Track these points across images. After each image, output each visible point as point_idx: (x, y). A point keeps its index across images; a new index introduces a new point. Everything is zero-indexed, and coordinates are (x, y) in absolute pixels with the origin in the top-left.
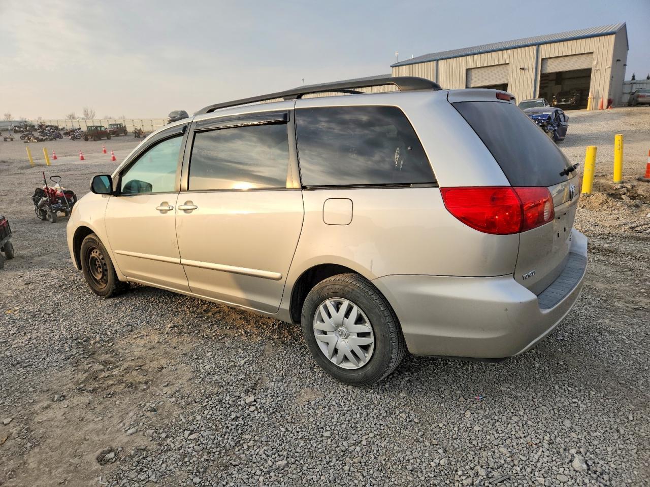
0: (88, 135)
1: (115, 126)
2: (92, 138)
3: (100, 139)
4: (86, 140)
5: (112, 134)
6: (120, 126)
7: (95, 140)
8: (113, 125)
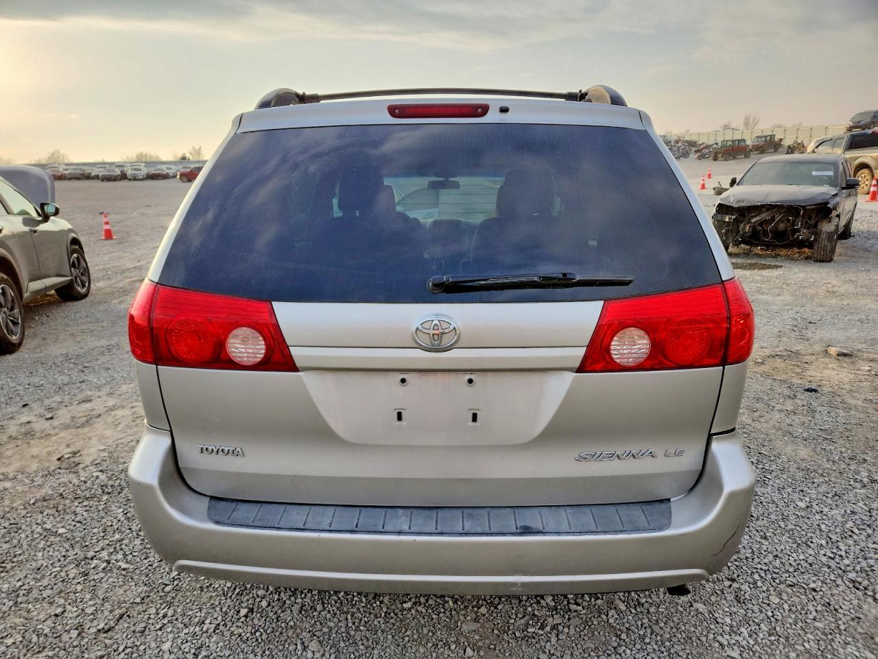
0: (719, 153)
1: (763, 139)
2: (723, 156)
3: (734, 158)
4: (715, 159)
5: (755, 151)
6: (771, 138)
7: (726, 160)
8: (761, 137)
